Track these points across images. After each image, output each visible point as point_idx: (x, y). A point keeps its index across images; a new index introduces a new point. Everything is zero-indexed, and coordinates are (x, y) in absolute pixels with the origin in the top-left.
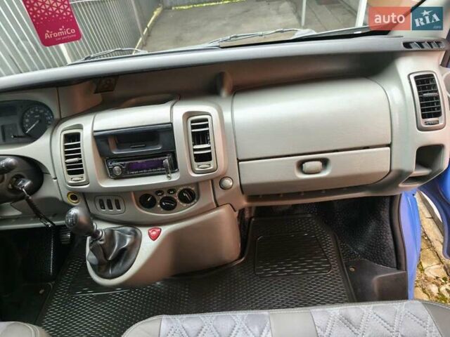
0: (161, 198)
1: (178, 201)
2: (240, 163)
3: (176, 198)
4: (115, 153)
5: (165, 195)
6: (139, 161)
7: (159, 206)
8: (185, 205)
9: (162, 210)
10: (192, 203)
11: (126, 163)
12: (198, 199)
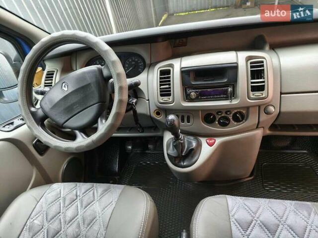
0: (220, 116)
1: (231, 120)
2: (282, 95)
3: (231, 118)
4: (193, 83)
5: (223, 115)
6: (209, 90)
7: (217, 123)
8: (236, 123)
9: (218, 125)
10: (242, 122)
11: (199, 90)
12: (246, 120)
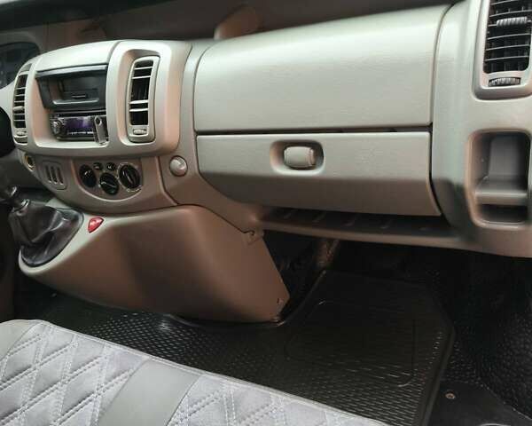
0: (100, 173)
1: (120, 182)
2: (199, 137)
3: (118, 178)
4: (55, 103)
5: (104, 171)
7: (99, 186)
8: (128, 190)
9: (103, 192)
12: (142, 185)
